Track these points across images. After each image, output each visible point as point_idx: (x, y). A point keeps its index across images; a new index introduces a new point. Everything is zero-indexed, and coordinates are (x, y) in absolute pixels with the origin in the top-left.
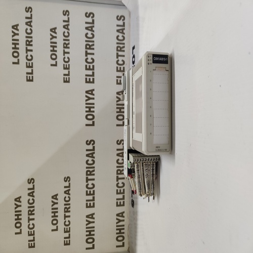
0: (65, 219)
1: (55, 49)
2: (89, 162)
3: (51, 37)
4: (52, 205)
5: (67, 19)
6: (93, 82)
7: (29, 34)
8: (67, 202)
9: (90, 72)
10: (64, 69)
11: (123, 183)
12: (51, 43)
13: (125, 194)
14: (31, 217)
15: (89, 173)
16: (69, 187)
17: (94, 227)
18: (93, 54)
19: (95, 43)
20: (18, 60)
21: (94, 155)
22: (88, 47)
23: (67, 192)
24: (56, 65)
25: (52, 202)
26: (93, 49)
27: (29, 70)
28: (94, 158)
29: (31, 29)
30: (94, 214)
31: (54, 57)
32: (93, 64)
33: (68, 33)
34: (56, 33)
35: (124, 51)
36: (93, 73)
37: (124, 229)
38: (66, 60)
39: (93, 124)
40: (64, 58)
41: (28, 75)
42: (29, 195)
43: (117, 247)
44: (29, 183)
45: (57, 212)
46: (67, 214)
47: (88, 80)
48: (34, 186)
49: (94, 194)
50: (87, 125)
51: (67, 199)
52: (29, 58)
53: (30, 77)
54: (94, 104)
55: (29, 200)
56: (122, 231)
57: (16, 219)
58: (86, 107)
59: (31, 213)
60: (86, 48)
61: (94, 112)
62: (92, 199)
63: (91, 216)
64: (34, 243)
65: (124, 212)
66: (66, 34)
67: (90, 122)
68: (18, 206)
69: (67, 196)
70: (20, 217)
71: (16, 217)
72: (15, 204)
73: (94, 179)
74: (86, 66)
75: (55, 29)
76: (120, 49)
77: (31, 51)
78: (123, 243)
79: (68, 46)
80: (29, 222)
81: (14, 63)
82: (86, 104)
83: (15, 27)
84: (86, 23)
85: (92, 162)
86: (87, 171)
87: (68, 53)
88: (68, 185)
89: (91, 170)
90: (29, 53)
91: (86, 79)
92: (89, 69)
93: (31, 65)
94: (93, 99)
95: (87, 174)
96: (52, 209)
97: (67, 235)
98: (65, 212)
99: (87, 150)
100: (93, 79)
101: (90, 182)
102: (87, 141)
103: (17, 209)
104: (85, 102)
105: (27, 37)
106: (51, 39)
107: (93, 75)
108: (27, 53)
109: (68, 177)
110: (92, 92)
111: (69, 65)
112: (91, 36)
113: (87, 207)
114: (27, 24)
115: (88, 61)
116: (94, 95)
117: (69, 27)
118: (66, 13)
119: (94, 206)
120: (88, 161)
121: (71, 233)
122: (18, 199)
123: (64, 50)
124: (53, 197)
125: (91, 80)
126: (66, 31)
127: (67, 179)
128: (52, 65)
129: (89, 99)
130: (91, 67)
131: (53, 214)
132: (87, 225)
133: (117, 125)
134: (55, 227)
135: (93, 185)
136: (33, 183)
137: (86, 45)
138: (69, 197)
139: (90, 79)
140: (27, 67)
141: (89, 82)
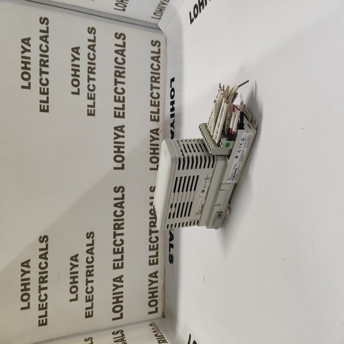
0: (87, 285)
1: (78, 73)
2: (117, 214)
3: (73, 58)
4: (71, 269)
5: (93, 39)
6: (123, 117)
7: (44, 52)
8: (90, 264)
9: (120, 105)
10: (89, 98)
11: (157, 237)
12: (73, 65)
13: (159, 250)
14: (43, 285)
15: (117, 226)
16: (93, 244)
17: (122, 293)
18: (124, 83)
19: (126, 70)
20: (29, 83)
21: (123, 205)
22: (118, 74)
23: (90, 252)
24: (78, 93)
25: (71, 264)
26: (124, 77)
27: (44, 98)
28: (123, 208)
29: (47, 46)
30: (122, 276)
31: (75, 83)
32: (124, 95)
33: (94, 55)
34: (79, 54)
35: (159, 82)
36: (124, 106)
37: (157, 292)
38: (91, 88)
39: (123, 168)
40: (89, 85)
41: (43, 104)
42: (41, 257)
43: (149, 313)
44: (41, 242)
45: (77, 277)
46: (90, 279)
47: (117, 114)
48: (47, 245)
49: (122, 252)
50: (115, 168)
51: (90, 260)
52: (44, 82)
53: (44, 106)
54: (123, 143)
55: (41, 263)
56: (155, 294)
57: (22, 290)
58: (115, 147)
59: (43, 280)
60: (116, 75)
61: (123, 152)
62: (120, 258)
63: (119, 279)
64: (46, 319)
65: (157, 272)
66: (92, 56)
67: (120, 165)
68: (25, 272)
69: (90, 256)
70: (28, 287)
71: (23, 287)
72: (22, 270)
73: (123, 234)
74: (115, 97)
75: (78, 48)
76: (155, 79)
77: (47, 73)
78: (157, 308)
79: (93, 71)
80: (40, 292)
81: (23, 87)
82: (115, 143)
83: (26, 41)
84: (116, 45)
85: (121, 213)
86: (115, 225)
87: (94, 79)
88: (91, 243)
89: (120, 222)
90: (44, 76)
91: (115, 112)
92: (119, 101)
93: (46, 91)
94: (123, 137)
95: (115, 228)
96: (71, 273)
97: (89, 304)
98: (87, 276)
99: (115, 199)
100: (124, 113)
101: (118, 238)
102: (116, 188)
103: (24, 277)
104: (113, 141)
105: (41, 55)
106: (73, 61)
107: (123, 108)
108: (41, 75)
109: (92, 233)
110: (122, 129)
111: (94, 94)
112: (122, 61)
113: (114, 268)
114: (41, 38)
115: (118, 91)
116: (124, 132)
117: (95, 48)
118: (91, 30)
119: (122, 267)
120: (116, 211)
121: (94, 302)
122: (26, 264)
123: (88, 76)
124: (72, 259)
125: (121, 115)
126: (92, 52)
127: (90, 235)
128: (73, 93)
129: (119, 136)
130: (121, 99)
131: (72, 280)
132: (114, 290)
133: (151, 169)
134: (74, 296)
135: (122, 240)
136: (46, 241)
137: (116, 72)
138: (92, 258)
139: (119, 113)
140: (41, 93)
141: (119, 116)
